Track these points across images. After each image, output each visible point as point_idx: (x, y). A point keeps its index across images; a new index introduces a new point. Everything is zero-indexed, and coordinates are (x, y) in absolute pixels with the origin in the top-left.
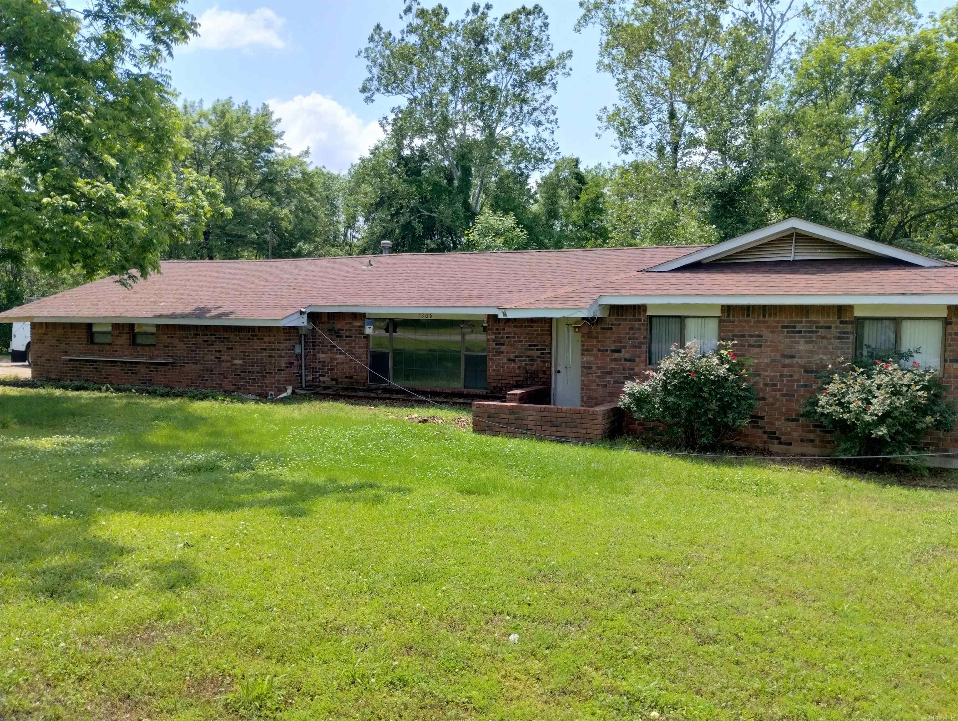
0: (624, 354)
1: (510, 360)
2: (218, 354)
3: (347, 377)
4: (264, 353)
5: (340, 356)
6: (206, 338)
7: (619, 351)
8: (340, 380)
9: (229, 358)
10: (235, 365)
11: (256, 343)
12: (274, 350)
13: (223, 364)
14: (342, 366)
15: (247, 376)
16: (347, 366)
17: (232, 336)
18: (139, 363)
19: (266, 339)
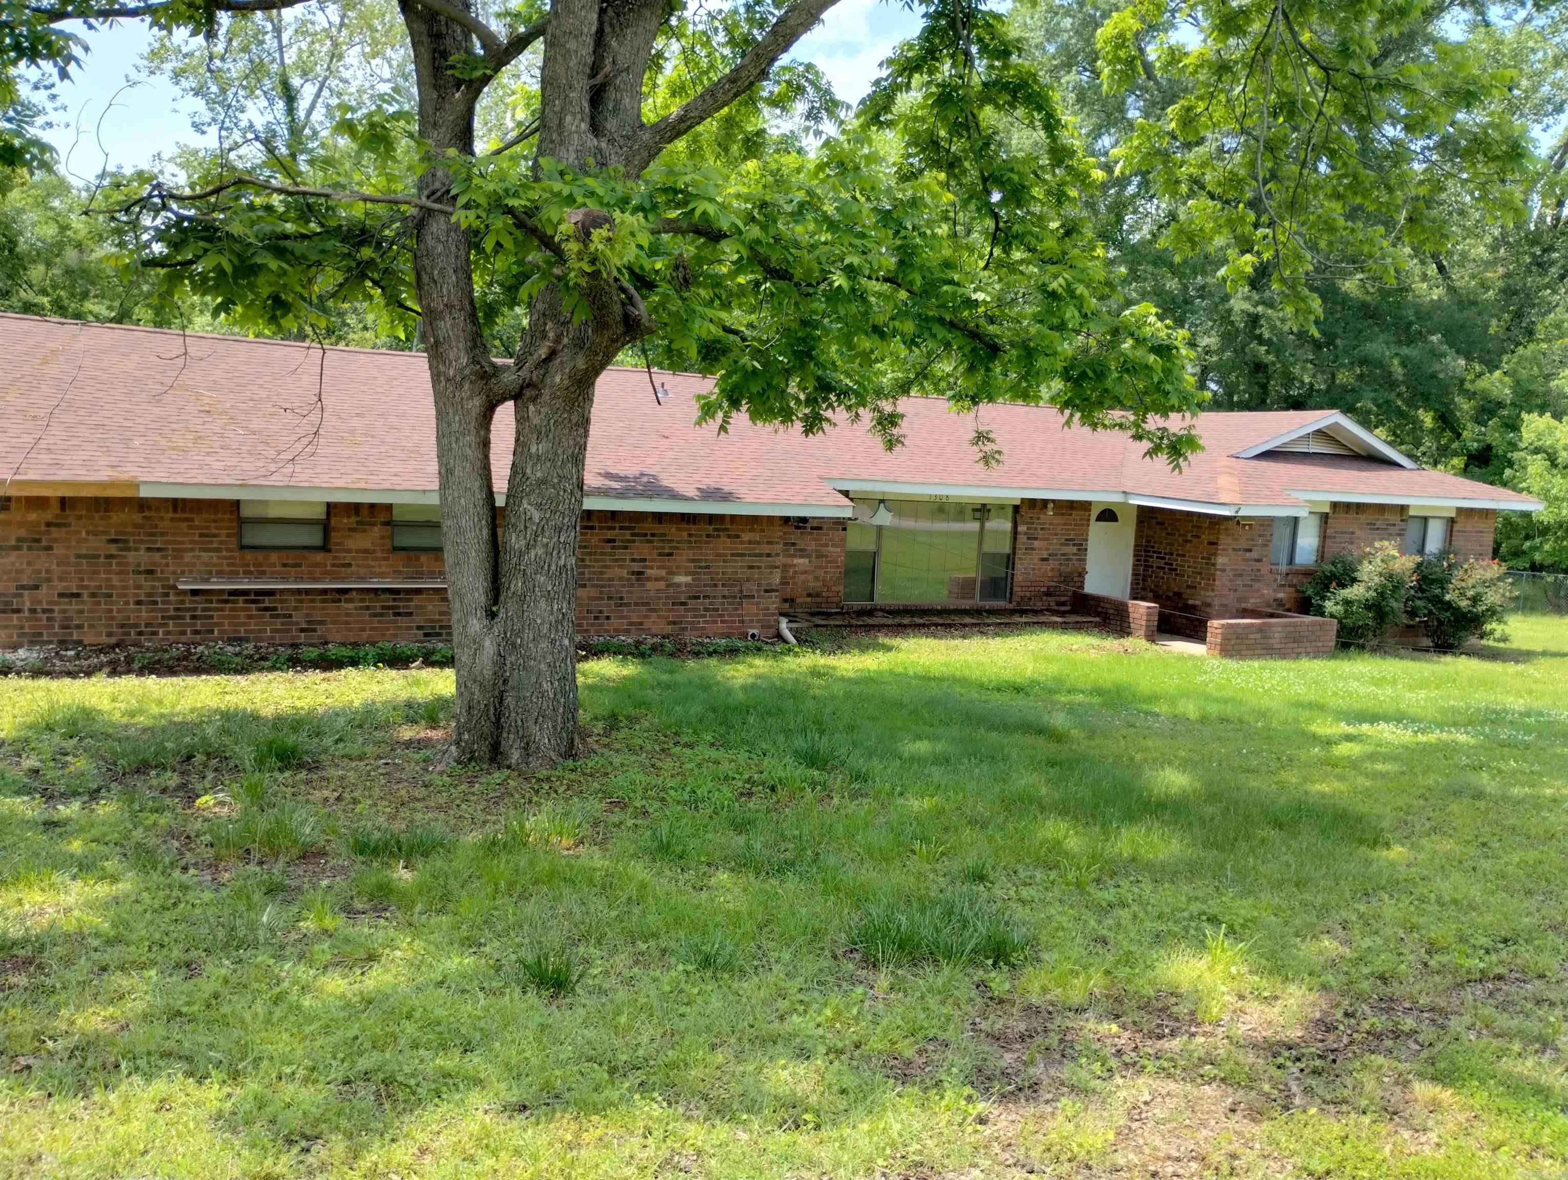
0: (1254, 555)
1: (1043, 560)
2: (636, 567)
3: (809, 595)
4: (741, 563)
5: (801, 561)
6: (610, 534)
7: (1250, 550)
8: (798, 600)
9: (663, 573)
10: (679, 585)
11: (724, 544)
12: (761, 555)
13: (650, 585)
14: (803, 577)
15: (701, 603)
16: (811, 577)
17: (672, 530)
18: (419, 591)
19: (746, 537)
